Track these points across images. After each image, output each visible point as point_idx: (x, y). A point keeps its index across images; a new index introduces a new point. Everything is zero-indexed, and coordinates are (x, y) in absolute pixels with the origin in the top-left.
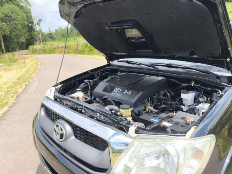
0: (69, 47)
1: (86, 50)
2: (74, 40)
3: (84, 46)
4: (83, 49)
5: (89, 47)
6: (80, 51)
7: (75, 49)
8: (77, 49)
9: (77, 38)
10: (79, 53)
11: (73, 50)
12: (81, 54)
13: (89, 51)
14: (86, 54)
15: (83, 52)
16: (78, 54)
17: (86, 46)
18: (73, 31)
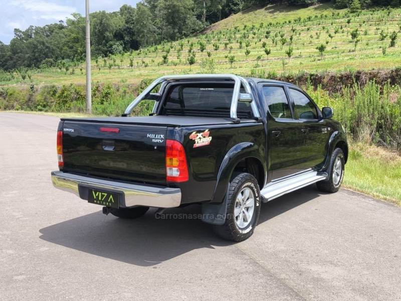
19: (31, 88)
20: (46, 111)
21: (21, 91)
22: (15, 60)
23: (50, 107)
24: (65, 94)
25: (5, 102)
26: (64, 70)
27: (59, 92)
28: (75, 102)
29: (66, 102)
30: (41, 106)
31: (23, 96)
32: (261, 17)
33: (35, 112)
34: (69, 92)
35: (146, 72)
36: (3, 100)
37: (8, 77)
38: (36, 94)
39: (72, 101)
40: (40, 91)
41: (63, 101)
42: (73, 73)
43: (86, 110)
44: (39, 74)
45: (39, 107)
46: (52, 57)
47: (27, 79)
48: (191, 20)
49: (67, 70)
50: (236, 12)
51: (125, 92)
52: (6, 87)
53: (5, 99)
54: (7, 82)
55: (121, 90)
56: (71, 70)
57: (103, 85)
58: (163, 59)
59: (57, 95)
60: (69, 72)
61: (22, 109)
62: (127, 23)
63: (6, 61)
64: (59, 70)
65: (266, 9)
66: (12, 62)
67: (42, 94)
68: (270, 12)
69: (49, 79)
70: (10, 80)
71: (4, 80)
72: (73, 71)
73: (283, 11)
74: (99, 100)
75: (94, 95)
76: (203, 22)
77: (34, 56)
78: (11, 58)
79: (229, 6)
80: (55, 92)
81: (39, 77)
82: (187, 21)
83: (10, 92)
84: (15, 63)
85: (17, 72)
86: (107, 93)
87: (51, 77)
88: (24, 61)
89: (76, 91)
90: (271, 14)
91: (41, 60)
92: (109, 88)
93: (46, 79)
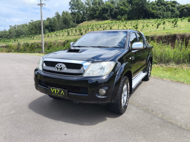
0: (10, 47)
1: (27, 49)
2: (15, 41)
3: (26, 46)
4: (24, 48)
5: (30, 47)
6: (22, 50)
7: (17, 48)
8: (18, 49)
9: (17, 39)
10: (21, 51)
11: (15, 49)
12: (23, 52)
13: (30, 50)
14: (28, 53)
15: (24, 51)
16: (19, 52)
17: (27, 46)
18: (12, 33)
19: (18, 44)
20: (25, 53)
21: (14, 45)
22: (11, 36)
23: (27, 51)
24: (33, 46)
25: (8, 50)
26: (30, 38)
27: (30, 45)
28: (37, 49)
29: (33, 49)
30: (23, 51)
31: (15, 47)
32: (94, 22)
33: (21, 53)
34: (34, 45)
35: (63, 38)
36: (7, 49)
37: (9, 41)
38: (21, 46)
39: (35, 49)
40: (22, 45)
41: (32, 49)
42: (33, 39)
43: (42, 52)
44: (21, 40)
45: (22, 51)
46: (24, 35)
47: (16, 41)
48: (71, 23)
49: (31, 38)
50: (85, 21)
51: (58, 45)
52: (8, 44)
53: (8, 48)
54: (8, 42)
55: (56, 44)
56: (32, 38)
57: (48, 42)
58: (68, 34)
59: (29, 46)
60: (32, 39)
61: (15, 52)
62: (49, 23)
63: (7, 36)
64: (28, 38)
65: (95, 20)
66: (9, 36)
67: (23, 46)
68: (96, 21)
69: (25, 41)
70: (9, 42)
71: (7, 42)
72: (34, 38)
73: (100, 21)
74: (47, 48)
75: (45, 46)
76: (75, 24)
77: (17, 34)
78: (9, 35)
79: (83, 19)
80: (28, 45)
81: (21, 41)
82: (70, 23)
83: (10, 46)
84: (11, 37)
85: (12, 39)
86: (50, 45)
87: (25, 40)
88: (14, 36)
89: (37, 45)
90: (97, 22)
91: (20, 36)
92: (51, 43)
93: (23, 41)
